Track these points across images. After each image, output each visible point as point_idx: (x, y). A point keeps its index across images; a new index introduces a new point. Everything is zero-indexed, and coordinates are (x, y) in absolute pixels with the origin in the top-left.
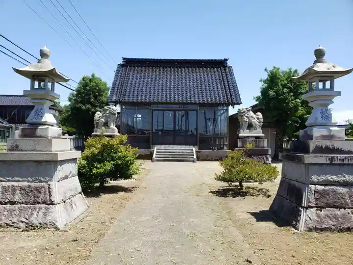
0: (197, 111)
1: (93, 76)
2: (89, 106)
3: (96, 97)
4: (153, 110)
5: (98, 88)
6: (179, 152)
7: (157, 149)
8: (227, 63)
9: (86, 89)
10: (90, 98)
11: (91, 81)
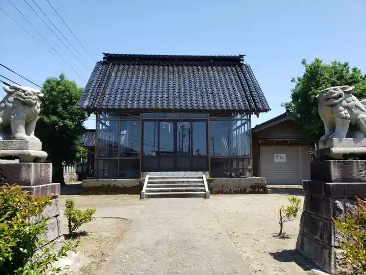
0: (206, 121)
1: (62, 77)
2: (54, 118)
3: (65, 106)
4: (143, 121)
5: (68, 94)
6: (183, 182)
7: (150, 178)
8: (243, 60)
9: (51, 95)
10: (57, 108)
11: (58, 83)
